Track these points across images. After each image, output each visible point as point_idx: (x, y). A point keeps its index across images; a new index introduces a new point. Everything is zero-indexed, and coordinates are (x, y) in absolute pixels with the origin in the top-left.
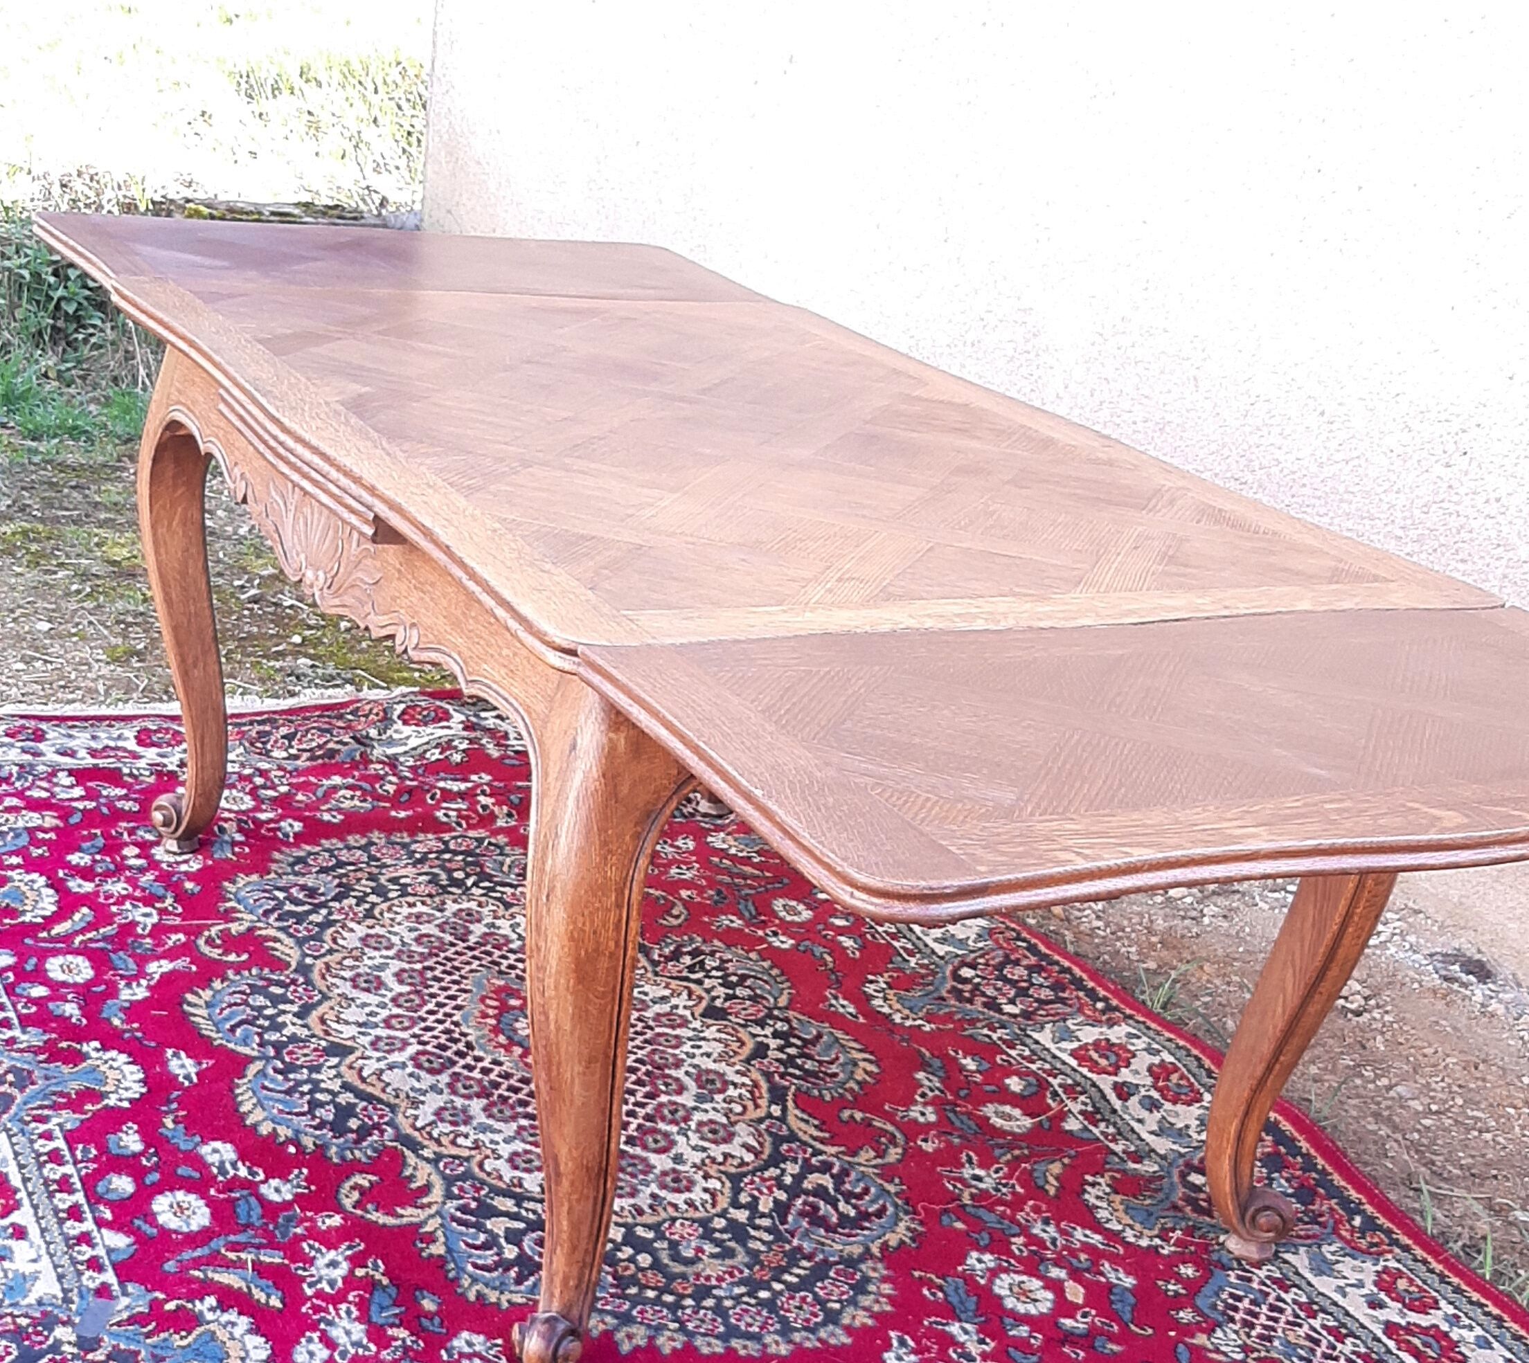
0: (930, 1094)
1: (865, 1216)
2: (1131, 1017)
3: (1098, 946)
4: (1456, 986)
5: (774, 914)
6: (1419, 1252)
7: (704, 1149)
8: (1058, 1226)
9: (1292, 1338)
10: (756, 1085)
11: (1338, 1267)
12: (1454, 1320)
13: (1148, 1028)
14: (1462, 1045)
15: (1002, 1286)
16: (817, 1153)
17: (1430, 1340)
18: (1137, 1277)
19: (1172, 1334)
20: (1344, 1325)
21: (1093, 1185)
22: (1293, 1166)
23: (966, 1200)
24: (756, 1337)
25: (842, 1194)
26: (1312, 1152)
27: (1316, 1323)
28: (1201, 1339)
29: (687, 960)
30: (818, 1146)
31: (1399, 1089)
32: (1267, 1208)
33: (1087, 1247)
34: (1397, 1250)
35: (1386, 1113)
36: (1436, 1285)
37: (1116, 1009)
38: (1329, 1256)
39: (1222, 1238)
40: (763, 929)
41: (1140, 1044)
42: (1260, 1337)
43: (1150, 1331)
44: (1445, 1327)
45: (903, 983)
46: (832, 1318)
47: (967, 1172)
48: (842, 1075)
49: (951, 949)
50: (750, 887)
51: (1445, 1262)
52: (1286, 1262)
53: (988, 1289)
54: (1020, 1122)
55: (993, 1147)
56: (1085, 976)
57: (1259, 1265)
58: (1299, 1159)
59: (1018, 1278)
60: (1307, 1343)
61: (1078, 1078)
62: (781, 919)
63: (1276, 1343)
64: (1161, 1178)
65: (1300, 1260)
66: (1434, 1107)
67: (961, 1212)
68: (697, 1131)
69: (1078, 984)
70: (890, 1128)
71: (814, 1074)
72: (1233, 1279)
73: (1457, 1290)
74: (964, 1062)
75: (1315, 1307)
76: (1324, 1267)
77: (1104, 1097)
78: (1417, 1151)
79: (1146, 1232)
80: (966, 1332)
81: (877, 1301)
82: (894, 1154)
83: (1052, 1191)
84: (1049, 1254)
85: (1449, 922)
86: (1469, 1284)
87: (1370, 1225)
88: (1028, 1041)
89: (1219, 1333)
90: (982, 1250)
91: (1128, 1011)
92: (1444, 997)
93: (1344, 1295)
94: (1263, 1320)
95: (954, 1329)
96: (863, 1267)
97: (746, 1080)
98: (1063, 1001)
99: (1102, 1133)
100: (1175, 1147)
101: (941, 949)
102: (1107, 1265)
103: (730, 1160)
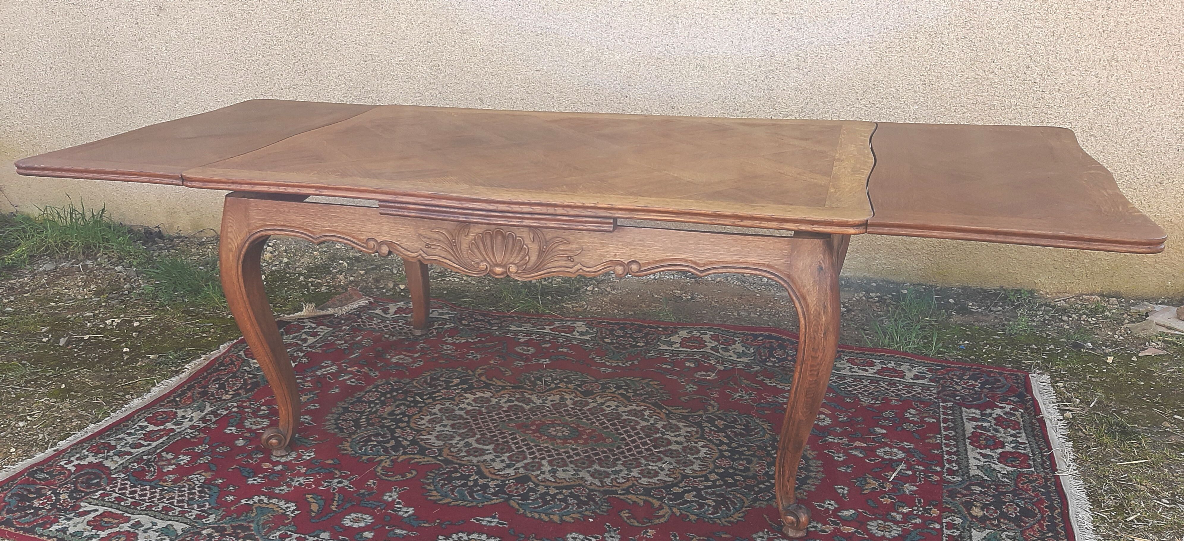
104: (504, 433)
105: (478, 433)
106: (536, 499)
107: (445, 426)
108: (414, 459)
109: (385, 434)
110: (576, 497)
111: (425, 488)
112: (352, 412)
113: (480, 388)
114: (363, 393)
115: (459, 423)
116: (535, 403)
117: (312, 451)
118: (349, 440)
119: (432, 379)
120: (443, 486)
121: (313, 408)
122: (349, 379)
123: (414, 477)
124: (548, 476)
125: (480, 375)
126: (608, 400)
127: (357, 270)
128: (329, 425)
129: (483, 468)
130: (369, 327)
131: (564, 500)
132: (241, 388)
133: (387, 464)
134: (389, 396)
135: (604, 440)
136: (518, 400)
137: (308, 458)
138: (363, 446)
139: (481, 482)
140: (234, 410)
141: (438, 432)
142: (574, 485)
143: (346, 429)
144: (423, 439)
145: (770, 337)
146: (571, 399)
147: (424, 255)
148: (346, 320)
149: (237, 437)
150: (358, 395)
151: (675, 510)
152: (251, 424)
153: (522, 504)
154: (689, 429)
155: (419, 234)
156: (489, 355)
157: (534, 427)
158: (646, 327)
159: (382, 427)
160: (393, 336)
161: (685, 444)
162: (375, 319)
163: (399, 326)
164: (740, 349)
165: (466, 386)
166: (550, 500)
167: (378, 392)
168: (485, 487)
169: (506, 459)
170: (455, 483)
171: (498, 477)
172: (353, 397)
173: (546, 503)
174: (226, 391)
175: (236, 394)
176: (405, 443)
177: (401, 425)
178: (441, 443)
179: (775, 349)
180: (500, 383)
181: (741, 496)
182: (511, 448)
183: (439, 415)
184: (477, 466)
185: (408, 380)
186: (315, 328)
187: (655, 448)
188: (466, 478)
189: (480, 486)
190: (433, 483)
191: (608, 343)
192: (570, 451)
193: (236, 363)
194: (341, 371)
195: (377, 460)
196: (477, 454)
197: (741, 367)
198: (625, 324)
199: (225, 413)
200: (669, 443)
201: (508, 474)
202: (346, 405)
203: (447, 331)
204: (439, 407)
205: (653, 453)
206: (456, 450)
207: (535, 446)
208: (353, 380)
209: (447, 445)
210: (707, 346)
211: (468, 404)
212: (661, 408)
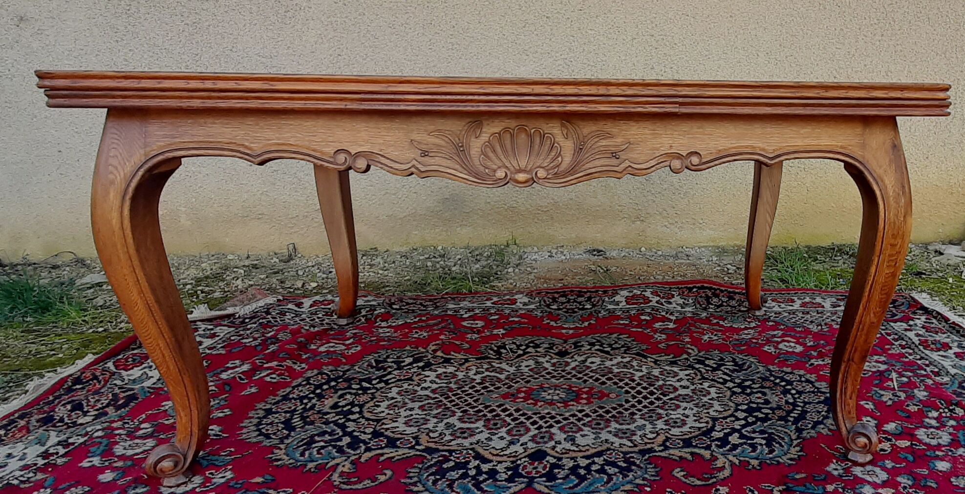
104: (490, 406)
105: (457, 410)
106: (567, 476)
107: (411, 409)
108: (382, 455)
109: (334, 431)
110: (614, 464)
111: (411, 491)
112: (277, 412)
113: (439, 364)
114: (288, 390)
115: (429, 403)
116: (509, 372)
117: (226, 471)
118: (282, 446)
119: (376, 361)
120: (435, 482)
121: (221, 415)
122: (268, 375)
123: (390, 478)
124: (568, 446)
125: (435, 351)
126: (588, 357)
127: (255, 276)
128: (249, 432)
129: (481, 451)
130: (281, 322)
131: (602, 471)
132: (108, 405)
133: (347, 467)
134: (325, 387)
135: (608, 396)
136: (487, 370)
137: (223, 480)
138: (305, 450)
139: (485, 467)
140: (96, 434)
141: (405, 417)
142: (603, 451)
143: (274, 434)
144: (388, 429)
145: (703, 288)
146: (547, 362)
147: (419, 166)
148: (251, 318)
149: (102, 470)
150: (281, 393)
151: (731, 457)
152: (125, 449)
153: (551, 486)
154: (687, 372)
155: (412, 140)
156: (436, 332)
157: (523, 395)
158: (585, 293)
159: (327, 423)
160: (314, 327)
161: (693, 387)
162: (287, 314)
163: (318, 318)
164: (681, 301)
165: (421, 364)
166: (585, 474)
167: (310, 384)
168: (492, 473)
169: (505, 435)
170: (451, 476)
171: (505, 458)
172: (277, 395)
173: (582, 479)
174: (83, 412)
175: (102, 413)
176: (363, 437)
177: (352, 417)
178: (415, 430)
179: (711, 297)
180: (460, 356)
181: (783, 429)
182: (505, 421)
183: (399, 398)
184: (472, 449)
185: (347, 367)
186: (212, 329)
187: (665, 396)
188: (464, 465)
189: (486, 473)
190: (420, 481)
191: (555, 309)
192: (577, 413)
193: (100, 378)
194: (255, 369)
195: (329, 465)
196: (466, 435)
197: (689, 315)
198: (565, 292)
199: (82, 440)
200: (676, 389)
201: (516, 452)
202: (268, 406)
203: (378, 316)
204: (395, 390)
205: (665, 402)
206: (436, 435)
207: (535, 414)
208: (274, 376)
209: (422, 430)
210: (651, 301)
211: (432, 382)
212: (646, 357)
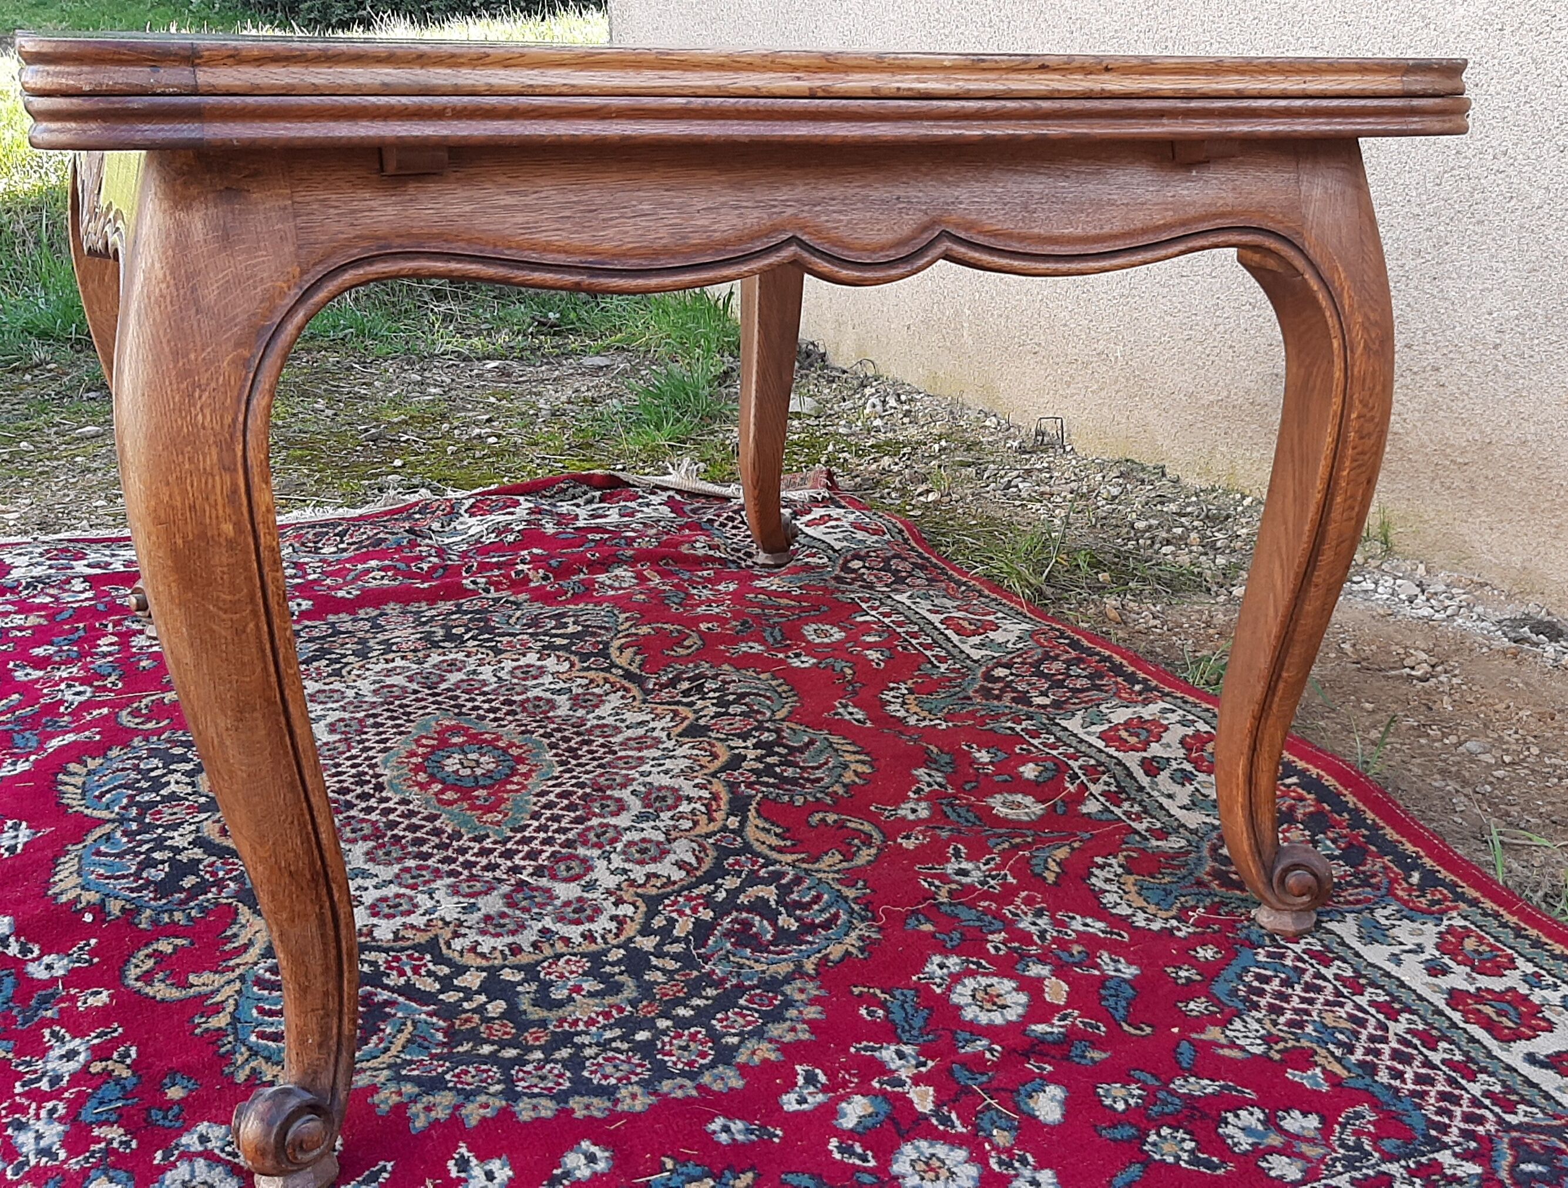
0: (927, 789)
1: (810, 928)
2: (1168, 694)
3: (1152, 642)
4: (1526, 646)
5: (803, 638)
6: (1489, 905)
7: (625, 871)
8: (1052, 917)
9: (1329, 1021)
10: (715, 797)
11: (1391, 932)
12: (1534, 981)
13: (1185, 702)
14: (1535, 697)
15: (961, 995)
16: (769, 862)
17: (1505, 1006)
18: (1140, 965)
19: (1175, 1030)
20: (1395, 999)
21: (1102, 867)
22: (1338, 824)
23: (943, 897)
24: (608, 1092)
25: (786, 906)
26: (1360, 805)
27: (1362, 1000)
28: (1213, 1033)
29: (685, 685)
30: (774, 855)
31: (1468, 744)
32: (1296, 866)
33: (1084, 938)
34: (1463, 906)
35: (1453, 769)
36: (1511, 941)
37: (1156, 688)
38: (1383, 921)
39: (1253, 912)
40: (785, 652)
41: (1174, 717)
42: (1290, 1023)
43: (1148, 1030)
44: (1523, 989)
45: (926, 688)
46: (725, 1056)
47: (951, 868)
48: (827, 780)
49: (988, 653)
50: (781, 616)
51: (1520, 913)
52: (1329, 932)
53: (944, 998)
54: (1031, 808)
55: (988, 837)
56: (1125, 662)
57: (1296, 938)
58: (1346, 815)
59: (984, 981)
60: (1349, 1025)
61: (1103, 758)
62: (808, 642)
63: (1309, 1029)
64: (1189, 852)
65: (1347, 929)
66: (1507, 759)
67: (933, 912)
68: (624, 853)
69: (1118, 670)
70: (867, 827)
71: (794, 781)
72: (1261, 958)
73: (1536, 944)
74: (978, 755)
75: (1362, 981)
76: (1377, 935)
77: (1130, 774)
78: (1490, 805)
79: (1161, 914)
80: (901, 1055)
81: (793, 1029)
82: (865, 856)
83: (1051, 878)
84: (1033, 950)
85: (1516, 590)
86: (1549, 936)
87: (1430, 880)
88: (1054, 729)
89: (1238, 1024)
90: (946, 952)
91: (1167, 690)
92: (1515, 656)
93: (1399, 963)
94: (1295, 1002)
95: (887, 1054)
96: (788, 989)
97: (706, 794)
98: (1099, 688)
99: (1125, 813)
100: (1207, 820)
101: (976, 654)
102: (1105, 956)
103: (653, 881)
